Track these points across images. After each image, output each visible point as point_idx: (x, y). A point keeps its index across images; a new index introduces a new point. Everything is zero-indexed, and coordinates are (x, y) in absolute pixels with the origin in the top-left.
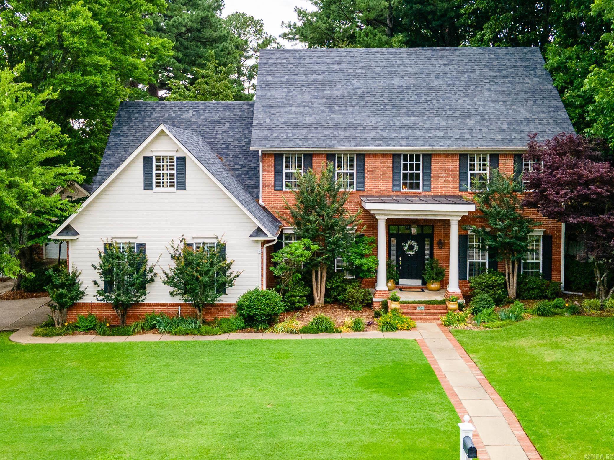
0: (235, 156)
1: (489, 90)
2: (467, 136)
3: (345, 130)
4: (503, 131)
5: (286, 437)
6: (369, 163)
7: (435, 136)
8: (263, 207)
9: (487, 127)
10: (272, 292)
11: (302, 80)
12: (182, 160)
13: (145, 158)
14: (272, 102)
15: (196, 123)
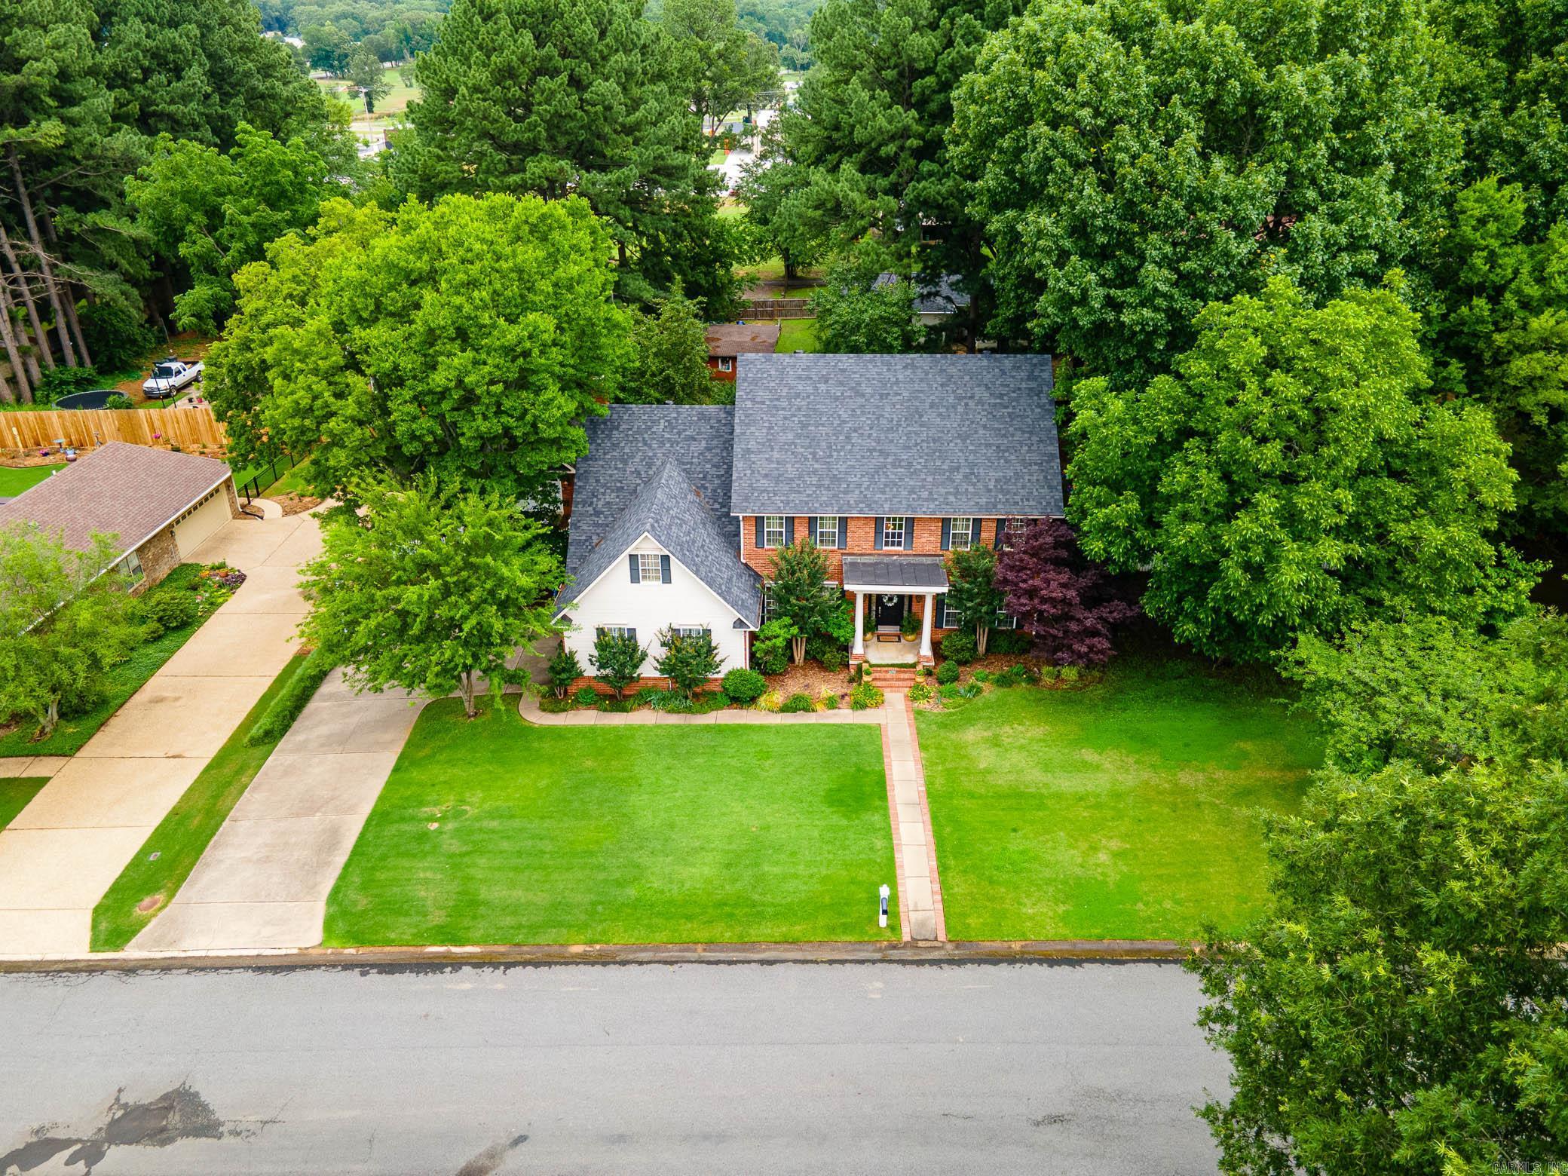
0: (714, 491)
1: (985, 427)
2: (952, 498)
3: (828, 488)
4: (990, 491)
5: (766, 868)
6: (851, 525)
7: (919, 498)
8: (746, 565)
9: (974, 485)
10: (755, 674)
11: (784, 409)
12: (666, 559)
13: (631, 556)
14: (752, 445)
15: (669, 440)
